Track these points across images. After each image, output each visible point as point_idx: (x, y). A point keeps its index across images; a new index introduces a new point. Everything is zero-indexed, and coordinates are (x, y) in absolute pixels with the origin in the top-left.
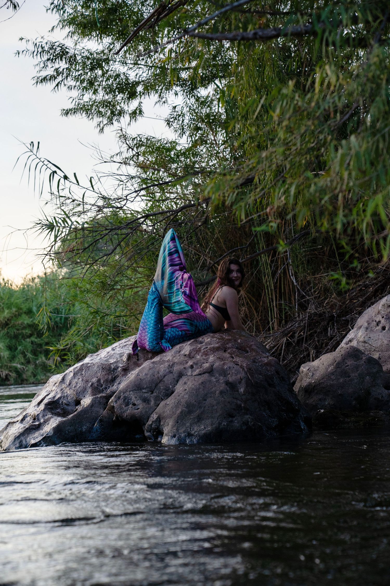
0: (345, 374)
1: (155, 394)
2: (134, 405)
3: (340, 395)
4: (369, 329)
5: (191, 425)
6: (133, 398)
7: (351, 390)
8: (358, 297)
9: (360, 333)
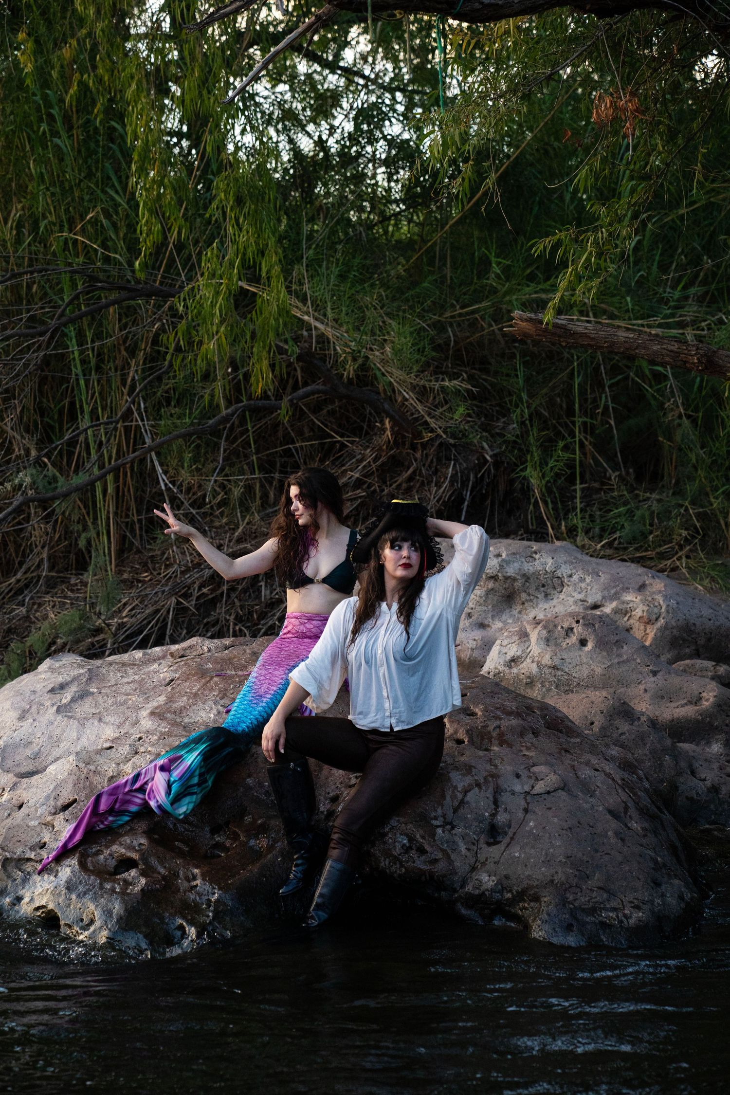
1: (458, 831)
4: (552, 643)
9: (536, 648)
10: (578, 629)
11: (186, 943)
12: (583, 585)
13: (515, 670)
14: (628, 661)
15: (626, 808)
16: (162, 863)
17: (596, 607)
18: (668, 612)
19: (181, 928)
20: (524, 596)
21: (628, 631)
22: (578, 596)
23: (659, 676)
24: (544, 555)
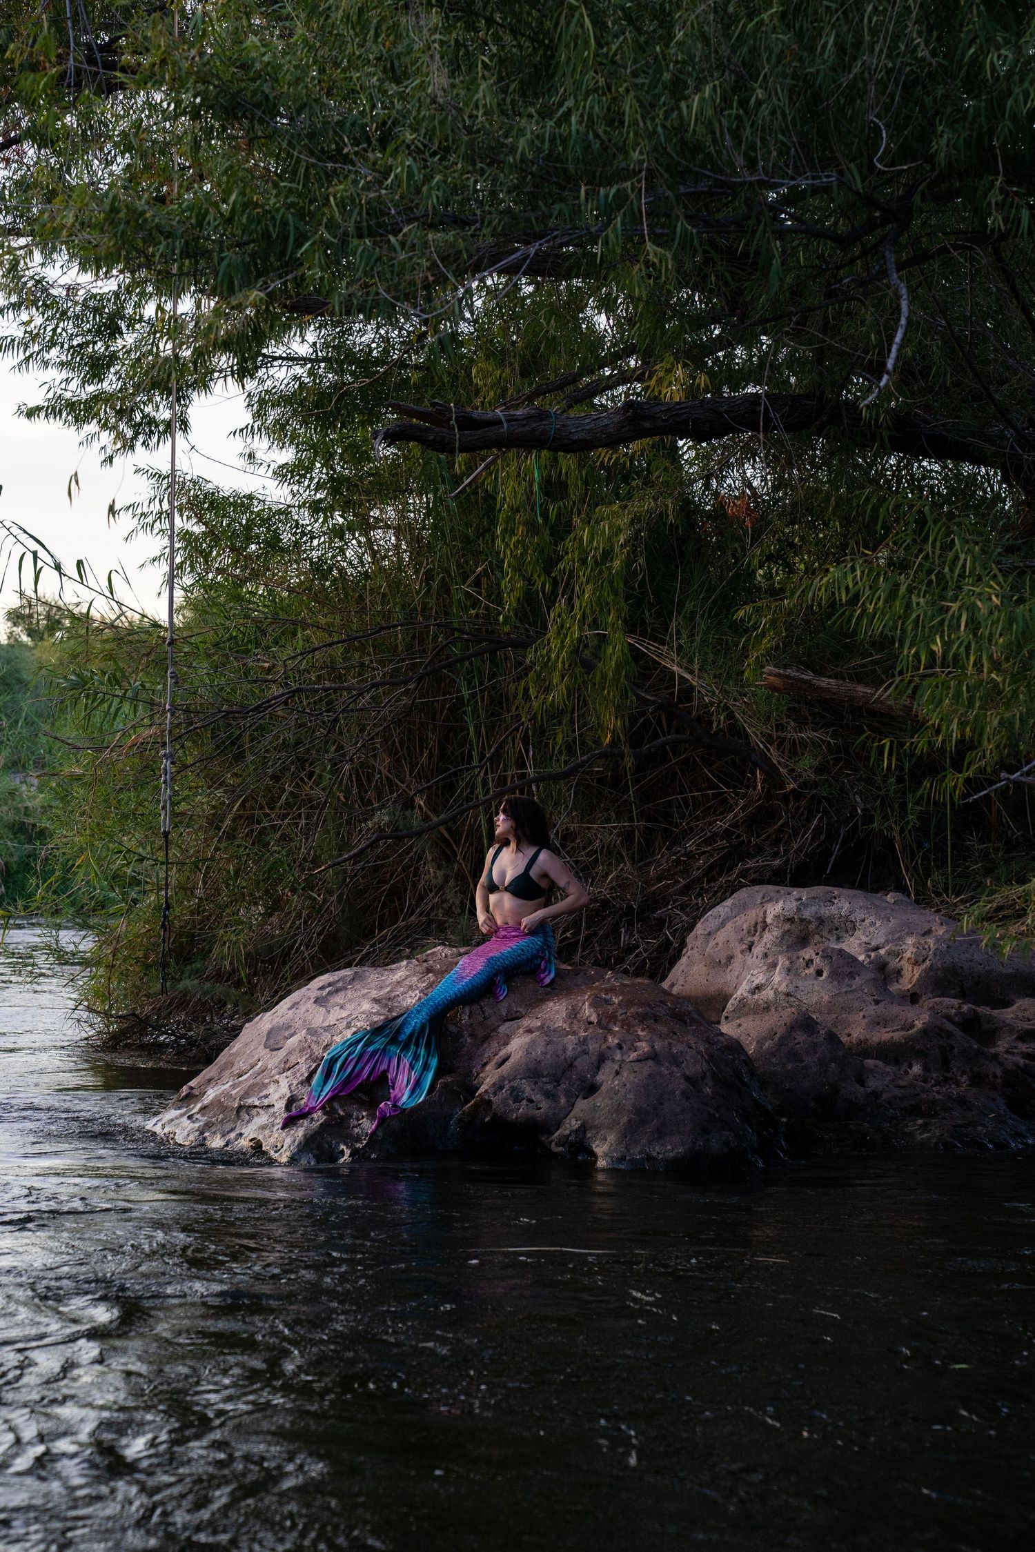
0: (794, 1056)
1: (563, 1086)
2: (531, 1101)
3: (789, 1090)
5: (649, 1142)
6: (528, 1089)
7: (806, 1084)
8: (674, 874)
9: (777, 977)
10: (817, 960)
11: (342, 1160)
12: (872, 929)
13: (756, 997)
15: (703, 1078)
16: (342, 1107)
18: (935, 954)
19: (342, 1152)
20: (817, 938)
21: (899, 972)
22: (864, 939)
23: (881, 1005)
24: (843, 900)
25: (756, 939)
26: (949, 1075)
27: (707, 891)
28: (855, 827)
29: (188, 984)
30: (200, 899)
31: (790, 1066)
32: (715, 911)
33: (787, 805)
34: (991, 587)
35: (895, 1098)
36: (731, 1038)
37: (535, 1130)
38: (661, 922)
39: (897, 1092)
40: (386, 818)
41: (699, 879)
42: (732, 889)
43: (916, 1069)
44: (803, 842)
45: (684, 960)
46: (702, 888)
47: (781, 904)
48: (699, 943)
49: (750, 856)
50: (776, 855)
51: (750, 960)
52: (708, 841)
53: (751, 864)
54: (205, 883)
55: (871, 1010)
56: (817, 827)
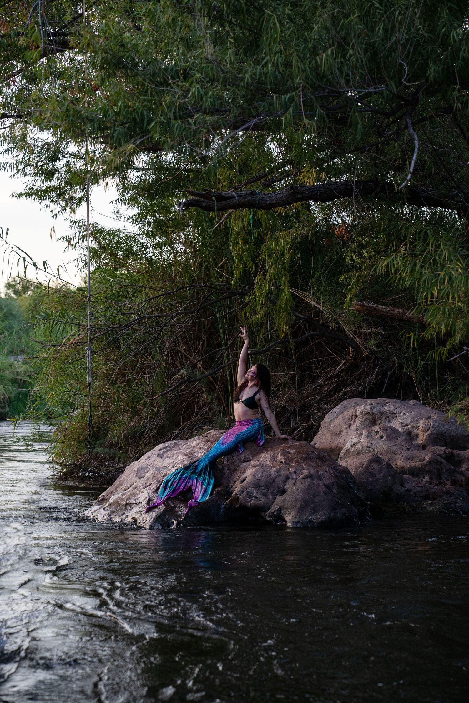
0: (372, 474)
1: (270, 491)
2: (256, 498)
3: (370, 490)
4: (370, 437)
5: (310, 514)
6: (255, 492)
7: (378, 487)
8: (314, 394)
9: (363, 439)
10: (381, 431)
11: (173, 526)
12: (404, 417)
13: (354, 448)
14: (398, 444)
17: (407, 425)
18: (433, 427)
19: (173, 523)
20: (380, 421)
21: (417, 436)
22: (401, 421)
23: (410, 451)
24: (391, 404)
25: (352, 422)
26: (441, 481)
27: (329, 402)
28: (395, 371)
29: (98, 449)
30: (102, 411)
31: (370, 479)
32: (333, 410)
33: (364, 362)
34: (458, 265)
35: (418, 492)
36: (344, 467)
37: (258, 510)
38: (309, 416)
39: (418, 489)
40: (185, 373)
41: (325, 396)
42: (341, 400)
43: (427, 479)
44: (371, 379)
45: (320, 433)
46: (327, 400)
47: (363, 406)
48: (326, 425)
49: (348, 386)
50: (359, 385)
51: (350, 432)
52: (329, 379)
53: (348, 389)
54: (104, 404)
55: (405, 453)
56: (378, 372)
